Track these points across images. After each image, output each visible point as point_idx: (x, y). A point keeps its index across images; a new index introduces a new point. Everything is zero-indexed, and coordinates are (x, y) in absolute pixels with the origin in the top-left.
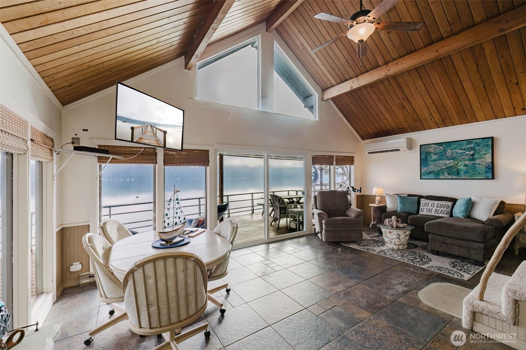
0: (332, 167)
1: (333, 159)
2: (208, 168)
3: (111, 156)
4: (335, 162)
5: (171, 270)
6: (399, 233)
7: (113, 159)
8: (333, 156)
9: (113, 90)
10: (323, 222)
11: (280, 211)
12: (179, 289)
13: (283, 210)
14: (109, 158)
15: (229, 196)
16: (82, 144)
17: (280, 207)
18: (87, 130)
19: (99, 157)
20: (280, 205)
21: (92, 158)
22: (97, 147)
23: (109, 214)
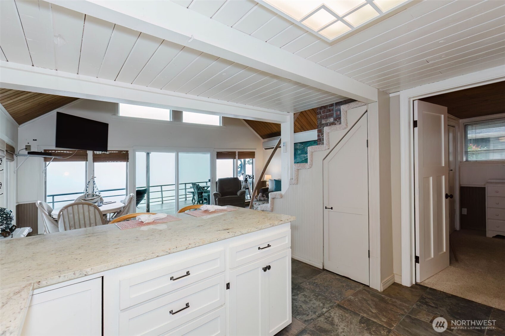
0: (235, 160)
1: (236, 154)
2: (128, 163)
3: (53, 157)
4: (237, 157)
5: (81, 211)
6: (260, 203)
7: (54, 159)
8: (236, 152)
9: (54, 113)
10: (217, 200)
11: (198, 195)
12: (86, 220)
13: (200, 195)
14: (52, 158)
15: (162, 186)
16: (33, 150)
17: (198, 193)
18: (36, 140)
19: (44, 157)
20: (198, 191)
21: (41, 158)
22: (43, 151)
23: (52, 201)
